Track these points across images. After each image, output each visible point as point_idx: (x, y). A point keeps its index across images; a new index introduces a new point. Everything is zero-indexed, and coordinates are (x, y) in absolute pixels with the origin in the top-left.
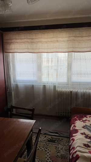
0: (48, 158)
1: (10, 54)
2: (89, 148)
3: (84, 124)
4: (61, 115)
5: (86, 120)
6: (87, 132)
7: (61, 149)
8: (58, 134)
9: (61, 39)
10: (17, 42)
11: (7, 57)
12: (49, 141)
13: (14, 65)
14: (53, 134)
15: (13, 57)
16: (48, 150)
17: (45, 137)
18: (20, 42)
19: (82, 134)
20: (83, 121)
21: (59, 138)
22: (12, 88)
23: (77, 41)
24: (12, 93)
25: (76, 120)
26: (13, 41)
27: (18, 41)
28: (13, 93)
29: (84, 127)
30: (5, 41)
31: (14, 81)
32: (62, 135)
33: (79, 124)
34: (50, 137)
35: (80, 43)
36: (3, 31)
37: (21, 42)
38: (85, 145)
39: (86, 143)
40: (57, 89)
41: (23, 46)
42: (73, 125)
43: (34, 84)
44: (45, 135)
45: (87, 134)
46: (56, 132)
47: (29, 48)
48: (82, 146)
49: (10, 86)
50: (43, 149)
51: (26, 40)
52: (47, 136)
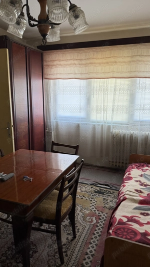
0: (93, 207)
1: (51, 80)
2: (140, 194)
3: (143, 173)
4: (116, 166)
5: (147, 170)
6: (143, 180)
7: (111, 201)
8: (109, 186)
9: (120, 60)
10: (61, 65)
11: (47, 85)
12: (95, 192)
13: (55, 96)
14: (102, 186)
15: (55, 84)
16: (94, 200)
17: (92, 188)
18: (64, 65)
19: (137, 181)
20: (142, 170)
21: (110, 190)
22: (52, 127)
23: (144, 61)
24: (51, 133)
25: (133, 168)
26: (55, 63)
27: (62, 63)
28: (53, 133)
29: (141, 176)
30: (45, 63)
31: (55, 118)
32: (114, 188)
33: (135, 172)
34: (98, 188)
35: (147, 64)
36: (43, 50)
37: (66, 65)
38: (137, 191)
39: (139, 189)
40: (111, 131)
41: (68, 70)
42: (127, 173)
43: (80, 123)
44: (92, 186)
45: (143, 182)
46: (106, 184)
47: (77, 72)
48: (134, 191)
49: (49, 123)
50: (88, 198)
51: (72, 62)
52: (94, 187)
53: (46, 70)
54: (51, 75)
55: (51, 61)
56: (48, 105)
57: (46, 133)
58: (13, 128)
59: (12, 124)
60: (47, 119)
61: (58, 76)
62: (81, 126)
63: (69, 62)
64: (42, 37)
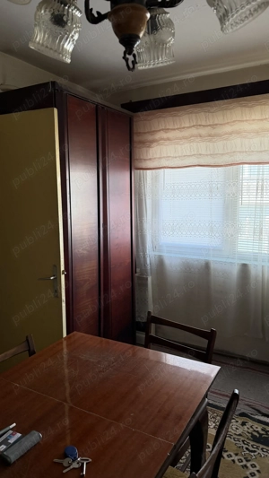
1: (148, 171)
10: (168, 139)
11: (140, 180)
12: (254, 439)
15: (155, 179)
16: (253, 466)
17: (243, 424)
18: (177, 138)
22: (149, 267)
24: (147, 279)
26: (157, 136)
27: (171, 135)
28: (150, 279)
30: (136, 138)
31: (154, 248)
36: (133, 112)
37: (180, 139)
41: (185, 148)
43: (211, 259)
44: (244, 419)
47: (203, 152)
49: (142, 259)
50: (236, 458)
51: (194, 131)
52: (250, 423)
53: (139, 153)
54: (148, 162)
55: (148, 132)
56: (141, 222)
57: (136, 281)
58: (63, 277)
59: (62, 268)
60: (138, 251)
61: (164, 163)
62: (212, 266)
63: (186, 133)
64: (123, 49)
